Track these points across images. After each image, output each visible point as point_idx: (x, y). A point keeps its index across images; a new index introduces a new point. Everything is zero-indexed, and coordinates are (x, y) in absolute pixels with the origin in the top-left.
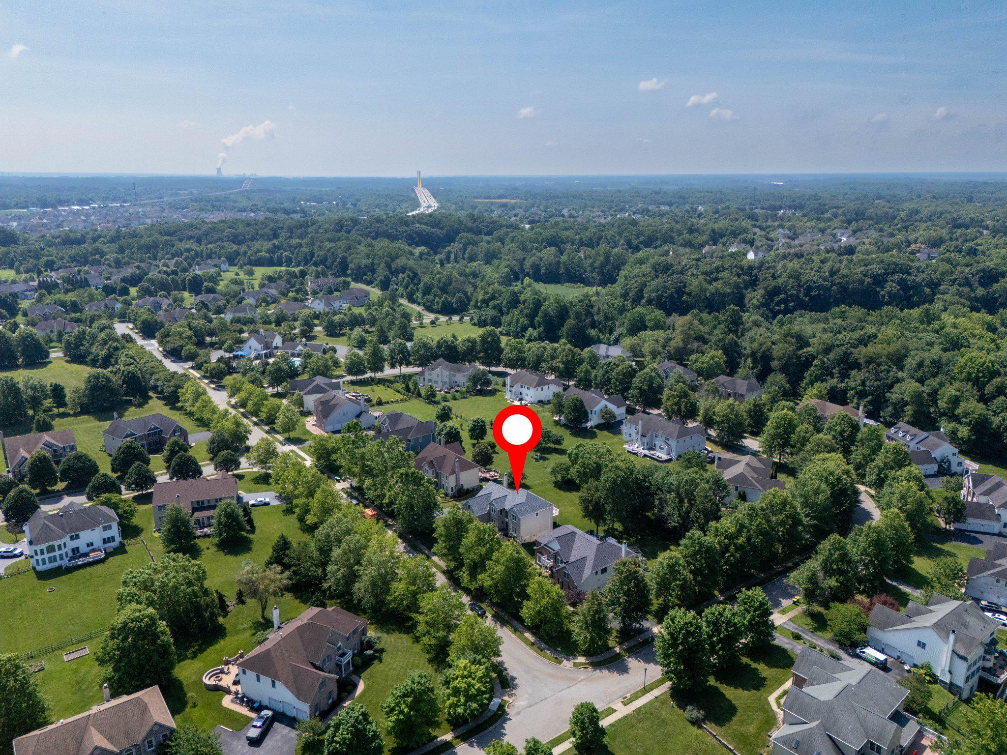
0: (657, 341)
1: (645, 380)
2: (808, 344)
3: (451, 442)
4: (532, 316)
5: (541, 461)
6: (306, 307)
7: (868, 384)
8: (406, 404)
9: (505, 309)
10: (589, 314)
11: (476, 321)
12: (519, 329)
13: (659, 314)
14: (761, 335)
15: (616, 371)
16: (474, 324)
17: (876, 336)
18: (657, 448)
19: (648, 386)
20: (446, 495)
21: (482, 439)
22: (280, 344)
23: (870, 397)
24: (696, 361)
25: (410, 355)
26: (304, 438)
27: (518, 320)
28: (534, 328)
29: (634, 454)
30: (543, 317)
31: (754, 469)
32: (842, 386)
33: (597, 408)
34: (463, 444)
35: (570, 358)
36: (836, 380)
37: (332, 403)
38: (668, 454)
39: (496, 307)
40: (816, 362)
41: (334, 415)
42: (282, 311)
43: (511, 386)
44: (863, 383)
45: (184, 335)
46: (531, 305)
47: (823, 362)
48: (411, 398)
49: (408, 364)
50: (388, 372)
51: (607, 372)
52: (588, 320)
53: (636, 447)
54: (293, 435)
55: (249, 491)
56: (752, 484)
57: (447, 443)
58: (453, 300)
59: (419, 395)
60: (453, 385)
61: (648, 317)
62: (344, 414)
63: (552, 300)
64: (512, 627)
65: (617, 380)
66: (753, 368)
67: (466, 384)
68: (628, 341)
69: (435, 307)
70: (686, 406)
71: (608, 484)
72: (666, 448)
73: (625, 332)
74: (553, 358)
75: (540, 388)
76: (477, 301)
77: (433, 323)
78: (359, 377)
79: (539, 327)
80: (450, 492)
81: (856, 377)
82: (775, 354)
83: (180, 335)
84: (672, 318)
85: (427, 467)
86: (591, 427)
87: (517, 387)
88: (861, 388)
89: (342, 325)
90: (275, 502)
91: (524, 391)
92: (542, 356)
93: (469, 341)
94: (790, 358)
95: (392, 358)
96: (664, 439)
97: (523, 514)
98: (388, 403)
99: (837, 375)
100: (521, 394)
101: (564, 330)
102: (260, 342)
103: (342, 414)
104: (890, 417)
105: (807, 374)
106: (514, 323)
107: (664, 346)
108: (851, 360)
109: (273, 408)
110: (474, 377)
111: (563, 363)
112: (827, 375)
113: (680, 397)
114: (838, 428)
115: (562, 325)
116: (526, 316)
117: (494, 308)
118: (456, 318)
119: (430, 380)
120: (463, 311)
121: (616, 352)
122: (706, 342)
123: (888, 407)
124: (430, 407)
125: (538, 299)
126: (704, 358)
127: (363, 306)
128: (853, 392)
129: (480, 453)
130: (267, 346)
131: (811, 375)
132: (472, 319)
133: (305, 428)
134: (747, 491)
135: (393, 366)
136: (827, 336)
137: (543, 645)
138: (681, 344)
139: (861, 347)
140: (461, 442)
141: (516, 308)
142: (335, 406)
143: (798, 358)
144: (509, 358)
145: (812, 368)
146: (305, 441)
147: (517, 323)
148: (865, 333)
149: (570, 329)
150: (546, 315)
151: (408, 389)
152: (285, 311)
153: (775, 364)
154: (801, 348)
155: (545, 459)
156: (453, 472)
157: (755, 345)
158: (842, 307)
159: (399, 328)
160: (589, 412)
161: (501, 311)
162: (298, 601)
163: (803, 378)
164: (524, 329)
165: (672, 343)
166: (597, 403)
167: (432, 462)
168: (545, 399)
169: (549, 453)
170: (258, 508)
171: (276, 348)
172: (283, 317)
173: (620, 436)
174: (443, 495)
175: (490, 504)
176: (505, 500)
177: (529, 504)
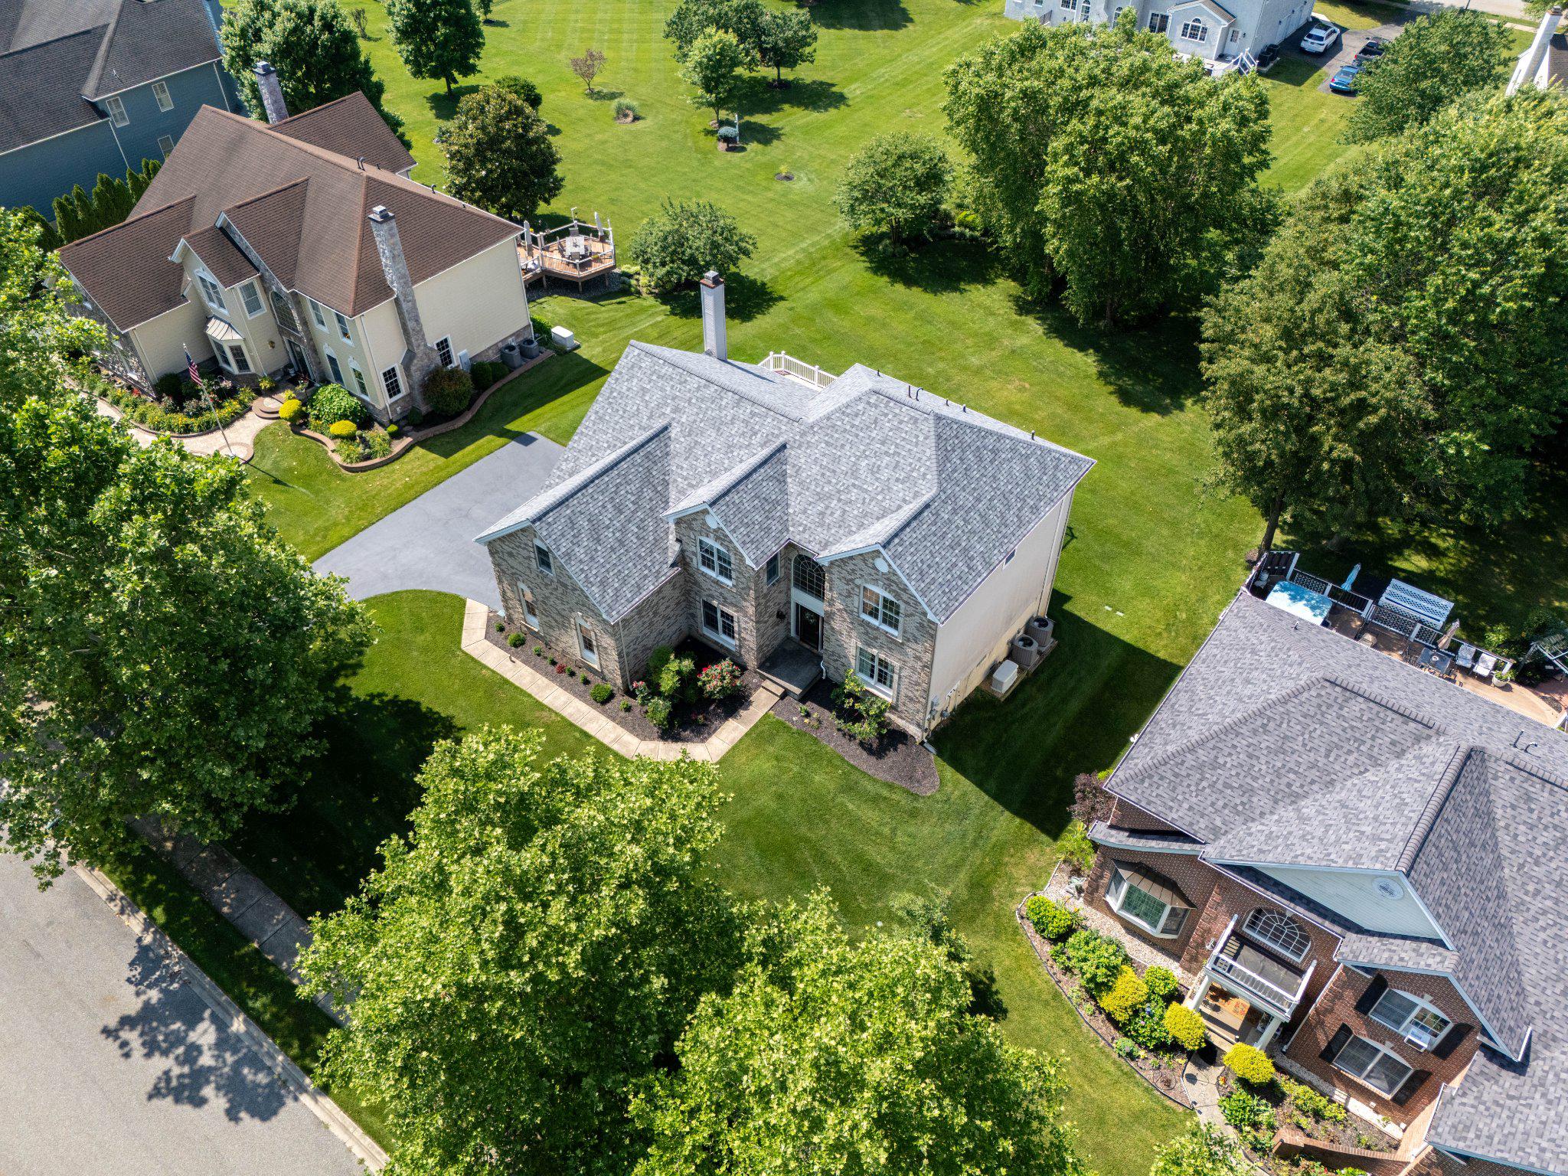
3: (322, 98)
5: (753, 146)
20: (365, 418)
21: (469, 70)
34: (390, 103)
57: (295, 104)
80: (381, 399)
85: (200, 271)
129: (487, 146)
140: (375, 93)
155: (767, 136)
156: (372, 288)
167: (224, 231)
169: (770, 108)
174: (345, 427)
175: (685, 522)
176: (781, 479)
177: (965, 499)
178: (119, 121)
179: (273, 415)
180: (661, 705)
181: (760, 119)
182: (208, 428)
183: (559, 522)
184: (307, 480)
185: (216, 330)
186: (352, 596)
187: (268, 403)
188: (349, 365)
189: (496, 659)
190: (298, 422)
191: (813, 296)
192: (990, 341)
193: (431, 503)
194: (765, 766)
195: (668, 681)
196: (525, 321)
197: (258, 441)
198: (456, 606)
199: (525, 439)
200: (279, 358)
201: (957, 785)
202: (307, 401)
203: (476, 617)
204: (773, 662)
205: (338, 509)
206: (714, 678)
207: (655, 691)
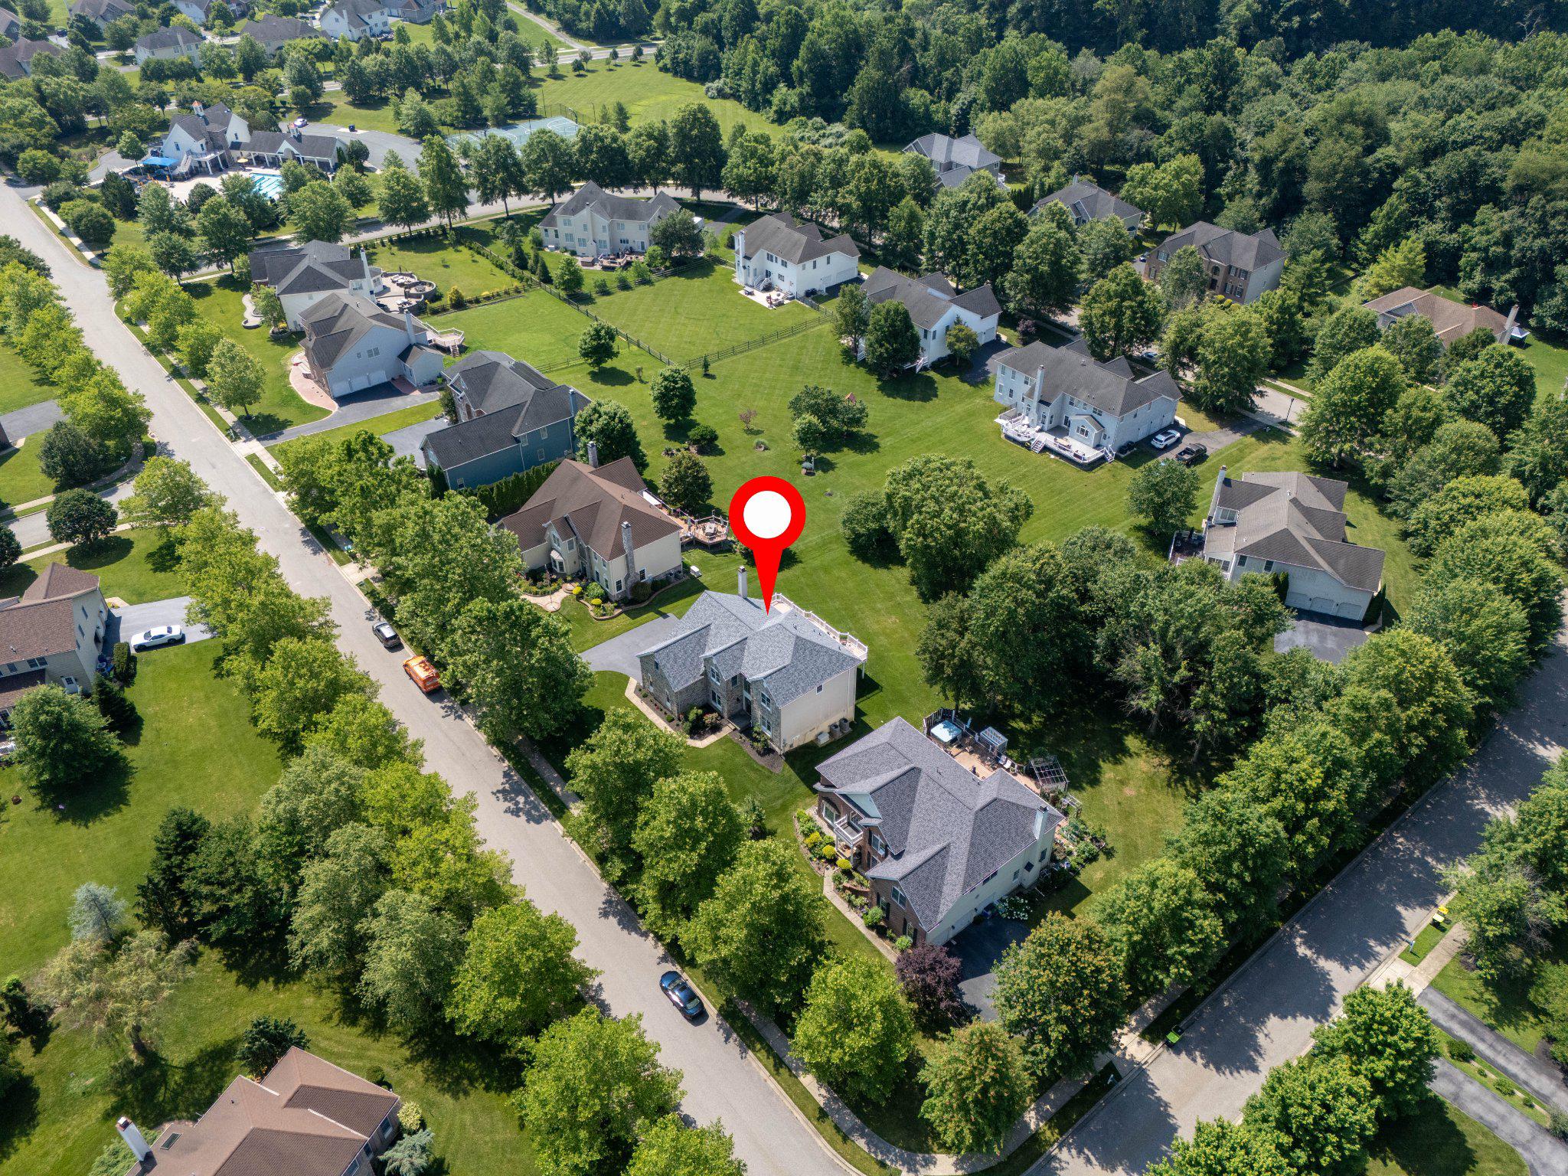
0: (1052, 123)
1: (1045, 251)
2: (1384, 138)
3: (613, 456)
4: (786, 54)
5: (820, 473)
6: (307, 31)
7: (1518, 243)
8: (518, 302)
9: (727, 34)
10: (906, 51)
11: (667, 61)
12: (758, 86)
13: (1054, 52)
14: (1282, 113)
15: (978, 226)
16: (664, 69)
17: (1542, 122)
18: (1073, 429)
19: (1052, 264)
20: (606, 598)
22: (244, 137)
23: (1515, 272)
24: (1143, 181)
25: (523, 174)
26: (282, 415)
27: (756, 64)
28: (791, 85)
29: (1022, 444)
30: (809, 61)
31: (1308, 513)
32: (1452, 239)
33: (939, 326)
35: (874, 186)
36: (1439, 226)
37: (340, 326)
38: (1097, 447)
39: (713, 31)
40: (1399, 183)
41: (346, 358)
42: (252, 46)
43: (747, 258)
44: (1507, 240)
45: (25, 119)
46: (783, 29)
47: (1417, 183)
48: (529, 285)
49: (522, 190)
50: (478, 212)
51: (957, 226)
52: (905, 68)
53: (1025, 427)
54: (254, 410)
55: (139, 597)
56: (1306, 558)
57: (602, 460)
58: (620, 8)
59: (547, 279)
60: (620, 250)
61: (1033, 62)
62: (370, 353)
63: (828, 18)
64: (769, 1050)
65: (979, 247)
66: (1259, 195)
67: (650, 249)
68: (989, 123)
69: (584, 25)
70: (1133, 319)
71: (995, 623)
72: (1093, 432)
73: (983, 97)
74: (837, 182)
75: (809, 264)
76: (668, 15)
77: (578, 67)
78: (417, 227)
79: (801, 82)
80: (613, 592)
81: (1491, 221)
82: (1315, 163)
83: (15, 117)
84: (1080, 60)
85: (553, 532)
86: (924, 368)
87: (759, 260)
88: (1500, 249)
89: (383, 79)
90: (197, 634)
91: (776, 268)
92: (813, 176)
93: (650, 136)
94: (1348, 173)
95: (483, 180)
96: (1090, 411)
97: (786, 699)
98: (477, 301)
99: (1443, 214)
100: (768, 274)
101: (854, 93)
102: (196, 134)
103: (364, 354)
104: (1554, 317)
105: (1380, 213)
106: (747, 71)
107: (1068, 137)
108: (1483, 181)
109: (203, 342)
110: (664, 232)
111: (860, 197)
112: (1421, 214)
113: (1122, 296)
114: (1489, 388)
115: (849, 79)
116: (773, 54)
117: (705, 31)
118: (626, 50)
119: (569, 237)
120: (641, 33)
121: (968, 152)
122: (1159, 128)
123: (1553, 295)
124: (569, 310)
125: (797, 15)
126: (1159, 174)
127: (428, 22)
128: (1474, 255)
130: (214, 142)
131: (1388, 217)
132: (659, 56)
133: (286, 386)
134: (1291, 571)
135: (486, 199)
136: (1429, 119)
137: (849, 1119)
138: (1105, 134)
139: (1507, 150)
141: (751, 30)
142: (346, 334)
143: (1365, 173)
144: (739, 177)
145: (1393, 199)
146: (286, 424)
147: (755, 73)
148: (1520, 114)
149: (867, 91)
150: (816, 55)
151: (521, 261)
152: (261, 45)
153: (1312, 188)
154: (1369, 150)
155: (829, 466)
156: (618, 550)
157: (1271, 142)
158: (1446, 34)
159: (503, 89)
160: (921, 334)
161: (719, 39)
162: (234, 976)
163: (1367, 220)
164: (769, 86)
165: (1086, 130)
166: (939, 314)
167: (566, 519)
168: (821, 286)
169: (836, 449)
170: (155, 654)
171: (236, 146)
172: (258, 58)
173: (986, 390)
174: (598, 601)
175: (707, 660)
176: (742, 650)
177: (801, 666)
178: (524, 444)
179: (570, 592)
180: (688, 725)
181: (829, 456)
182: (544, 594)
183: (663, 654)
184: (579, 621)
185: (554, 555)
186: (592, 669)
187: (569, 586)
188: (604, 577)
189: (636, 700)
190: (580, 596)
191: (817, 563)
192: (891, 596)
193: (626, 638)
194: (720, 752)
195: (692, 716)
196: (679, 563)
197: (563, 602)
198: (626, 679)
199: (664, 616)
200: (577, 568)
201: (788, 771)
202: (584, 588)
203: (633, 684)
204: (733, 718)
205: (589, 635)
206: (709, 718)
207: (686, 719)
